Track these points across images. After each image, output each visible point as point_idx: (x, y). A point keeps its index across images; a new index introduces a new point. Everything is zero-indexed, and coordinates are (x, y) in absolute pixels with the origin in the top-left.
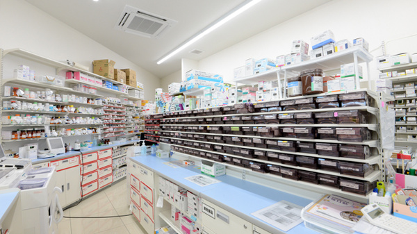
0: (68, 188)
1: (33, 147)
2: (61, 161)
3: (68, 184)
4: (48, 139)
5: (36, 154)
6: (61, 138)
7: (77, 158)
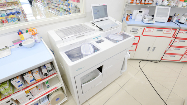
0: (153, 50)
1: (142, 12)
2: (157, 29)
3: (155, 48)
4: (157, 7)
5: (141, 18)
6: (170, 8)
7: (173, 31)
